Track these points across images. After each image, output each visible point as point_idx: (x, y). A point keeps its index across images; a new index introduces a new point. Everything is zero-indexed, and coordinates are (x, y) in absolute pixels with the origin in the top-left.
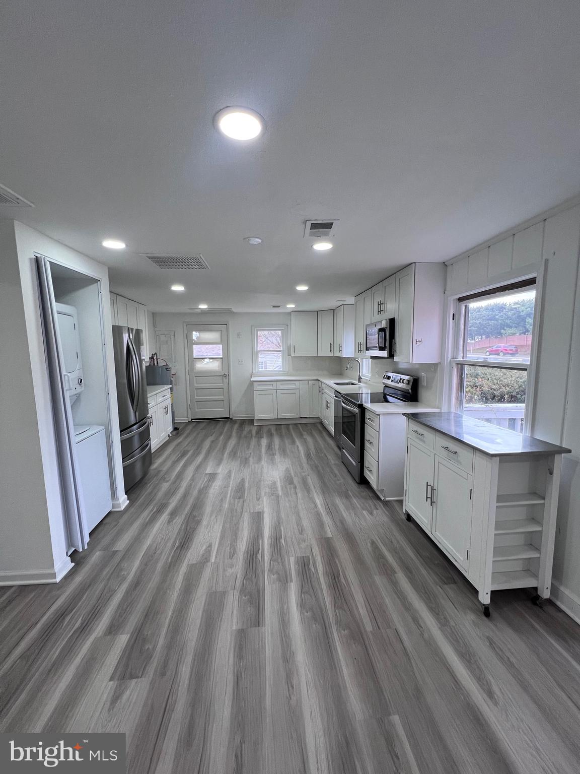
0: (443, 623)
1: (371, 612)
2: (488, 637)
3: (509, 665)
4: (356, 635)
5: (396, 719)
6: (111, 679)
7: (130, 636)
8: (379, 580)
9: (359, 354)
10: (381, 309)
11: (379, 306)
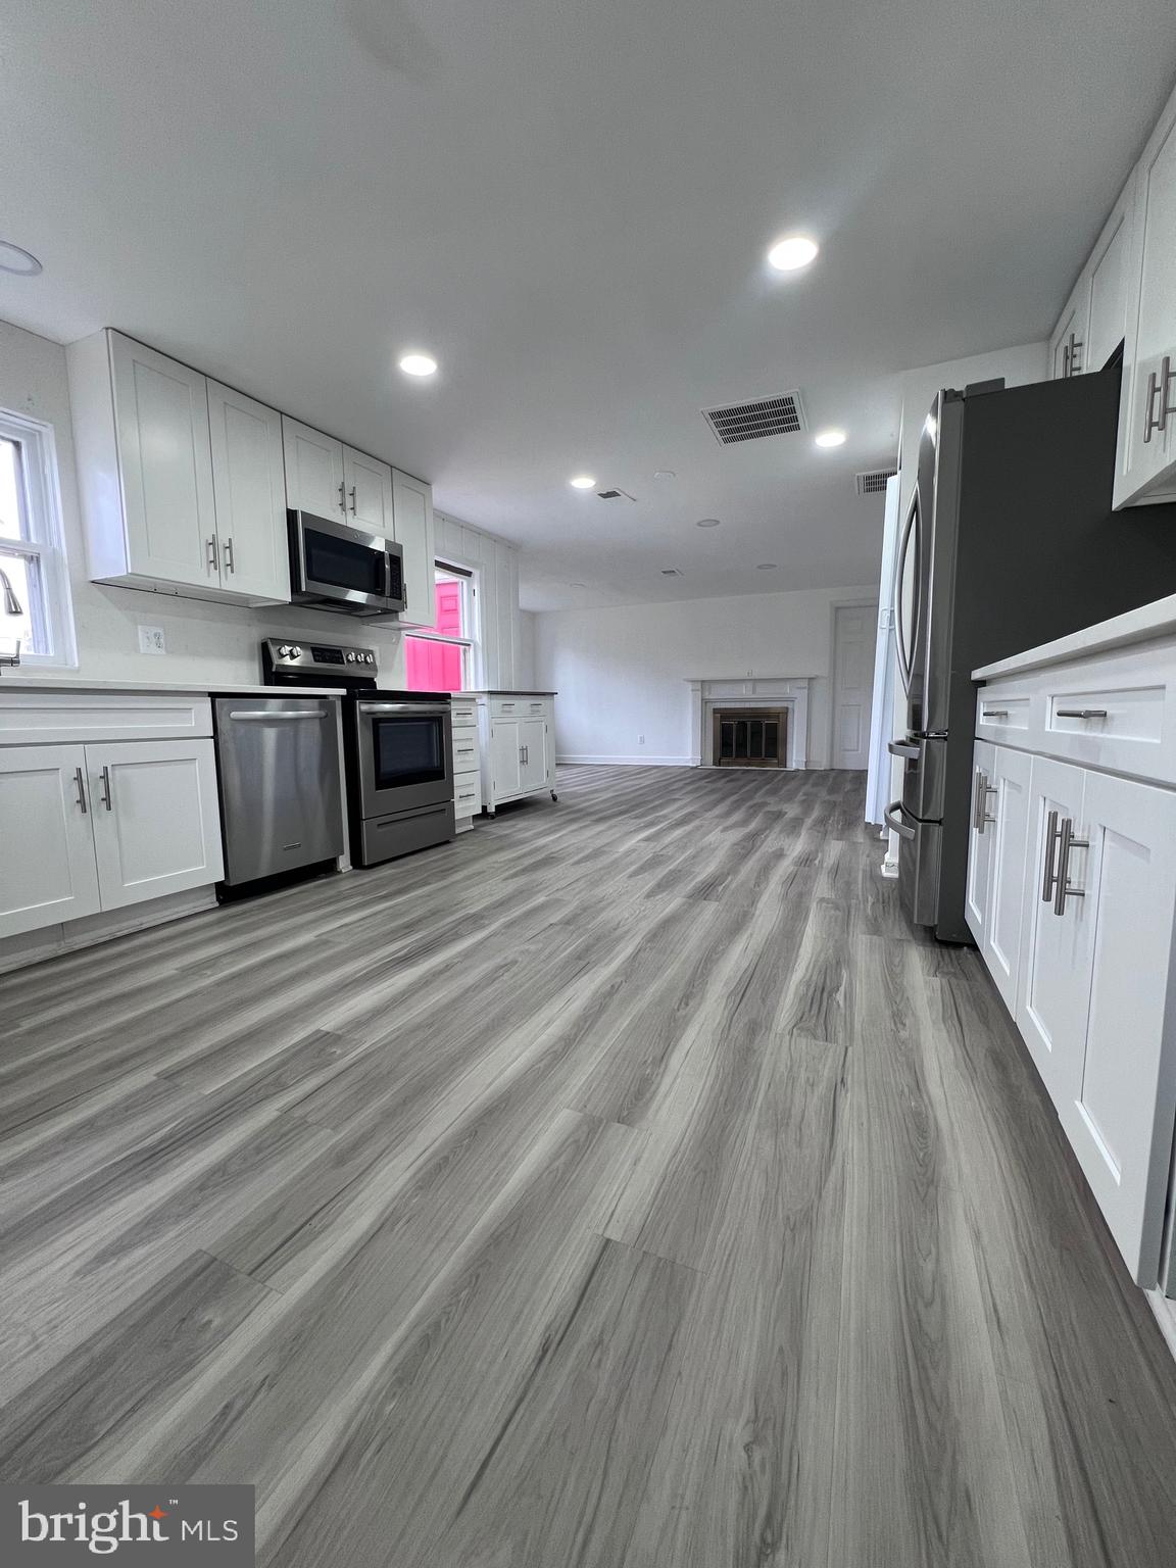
9: (209, 571)
10: (349, 504)
11: (347, 497)
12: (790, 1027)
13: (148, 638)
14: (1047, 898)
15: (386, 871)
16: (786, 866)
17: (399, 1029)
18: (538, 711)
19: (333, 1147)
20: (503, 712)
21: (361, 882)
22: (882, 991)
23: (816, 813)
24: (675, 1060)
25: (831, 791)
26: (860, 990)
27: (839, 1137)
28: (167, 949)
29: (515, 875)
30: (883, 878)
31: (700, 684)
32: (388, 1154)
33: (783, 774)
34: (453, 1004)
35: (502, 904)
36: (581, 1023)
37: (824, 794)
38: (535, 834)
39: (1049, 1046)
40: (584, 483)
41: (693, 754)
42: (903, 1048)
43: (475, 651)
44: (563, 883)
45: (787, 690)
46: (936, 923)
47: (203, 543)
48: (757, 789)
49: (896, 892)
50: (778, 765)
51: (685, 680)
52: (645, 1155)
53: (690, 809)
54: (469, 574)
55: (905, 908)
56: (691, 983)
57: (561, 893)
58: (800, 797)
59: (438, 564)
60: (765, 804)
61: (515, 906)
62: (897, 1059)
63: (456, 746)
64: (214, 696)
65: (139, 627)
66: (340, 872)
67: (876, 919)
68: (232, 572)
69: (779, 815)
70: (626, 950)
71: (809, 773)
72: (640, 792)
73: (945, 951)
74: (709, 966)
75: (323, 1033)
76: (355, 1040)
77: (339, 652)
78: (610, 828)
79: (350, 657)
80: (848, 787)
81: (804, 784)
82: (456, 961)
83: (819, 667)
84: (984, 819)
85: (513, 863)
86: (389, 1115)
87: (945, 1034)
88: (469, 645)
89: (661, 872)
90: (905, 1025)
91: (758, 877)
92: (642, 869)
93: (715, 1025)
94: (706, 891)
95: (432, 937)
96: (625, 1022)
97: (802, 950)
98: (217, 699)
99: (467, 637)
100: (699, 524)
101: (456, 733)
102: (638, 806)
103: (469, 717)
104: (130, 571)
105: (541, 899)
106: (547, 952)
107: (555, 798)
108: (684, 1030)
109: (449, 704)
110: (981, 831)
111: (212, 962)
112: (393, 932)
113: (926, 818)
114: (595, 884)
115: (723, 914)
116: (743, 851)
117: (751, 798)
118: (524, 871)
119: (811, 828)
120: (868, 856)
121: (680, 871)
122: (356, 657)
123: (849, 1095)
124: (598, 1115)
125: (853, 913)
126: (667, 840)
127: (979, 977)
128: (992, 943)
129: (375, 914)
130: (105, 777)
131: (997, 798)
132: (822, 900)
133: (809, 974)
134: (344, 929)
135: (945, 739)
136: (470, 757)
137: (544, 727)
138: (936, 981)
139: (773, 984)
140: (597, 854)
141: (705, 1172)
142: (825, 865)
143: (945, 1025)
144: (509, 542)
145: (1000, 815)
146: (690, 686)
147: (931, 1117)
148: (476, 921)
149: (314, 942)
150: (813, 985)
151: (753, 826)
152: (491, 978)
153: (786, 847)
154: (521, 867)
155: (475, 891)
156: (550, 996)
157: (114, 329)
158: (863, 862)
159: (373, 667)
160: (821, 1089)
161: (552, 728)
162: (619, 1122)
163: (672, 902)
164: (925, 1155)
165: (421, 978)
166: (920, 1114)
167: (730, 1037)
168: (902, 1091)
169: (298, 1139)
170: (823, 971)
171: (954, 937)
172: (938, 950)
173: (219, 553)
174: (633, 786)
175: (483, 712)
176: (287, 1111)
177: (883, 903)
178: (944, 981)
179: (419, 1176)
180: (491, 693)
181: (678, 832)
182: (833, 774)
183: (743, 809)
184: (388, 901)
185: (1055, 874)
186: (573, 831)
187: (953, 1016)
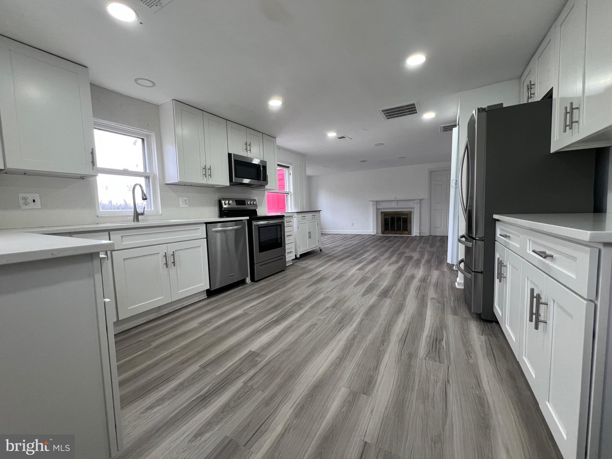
9: (203, 178)
10: (249, 149)
11: (247, 146)
12: (425, 356)
13: (183, 201)
14: (531, 320)
15: (263, 283)
16: (415, 283)
17: (278, 351)
18: (315, 218)
19: (264, 398)
20: (302, 219)
21: (255, 288)
22: (461, 342)
23: (426, 257)
24: (382, 368)
25: (431, 246)
26: (452, 340)
27: (449, 405)
28: (194, 315)
29: (310, 285)
30: (457, 289)
31: (375, 202)
32: (283, 402)
33: (410, 238)
34: (296, 342)
35: (308, 298)
36: (344, 351)
37: (428, 248)
38: (316, 267)
39: (534, 376)
40: (332, 135)
41: (373, 230)
42: (471, 367)
43: (291, 195)
44: (329, 289)
45: (411, 204)
46: (481, 312)
47: (202, 168)
48: (401, 245)
49: (463, 295)
50: (408, 234)
51: (369, 201)
52: (375, 408)
53: (374, 255)
54: (288, 167)
55: (468, 303)
56: (384, 335)
57: (329, 293)
58: (418, 249)
59: (279, 165)
60: (403, 253)
61: (313, 299)
62: (469, 373)
63: (286, 234)
64: (206, 223)
65: (180, 198)
66: (247, 283)
67: (455, 308)
68: (211, 177)
69: (411, 258)
70: (357, 319)
71: (421, 237)
72: (353, 247)
73: (485, 324)
74: (390, 328)
75: (252, 352)
76: (264, 355)
77: (244, 201)
78: (344, 264)
79: (248, 203)
80: (438, 244)
81: (420, 243)
82: (294, 323)
83: (424, 195)
84: (501, 276)
85: (309, 280)
86: (281, 387)
87: (488, 362)
88: (288, 193)
89: (367, 284)
90: (471, 357)
91: (405, 287)
92: (359, 283)
93: (395, 354)
94: (385, 294)
95: (284, 313)
96: (360, 352)
97: (426, 321)
98: (208, 225)
99: (287, 191)
100: (376, 145)
101: (286, 229)
102: (354, 253)
103: (290, 223)
104: (179, 181)
105: (322, 296)
106: (327, 320)
107: (321, 250)
108: (384, 356)
109: (284, 219)
110: (500, 281)
111: (209, 321)
112: (270, 309)
113: (476, 271)
114: (342, 289)
115: (393, 305)
116: (398, 275)
117: (399, 249)
118: (314, 283)
119: (425, 265)
120: (449, 278)
121: (374, 284)
122: (250, 202)
123: (451, 387)
124: (355, 391)
125: (445, 305)
126: (367, 269)
127: (501, 336)
128: (507, 326)
129: (262, 302)
130: (173, 255)
131: (506, 269)
132: (432, 299)
133: (430, 333)
134: (252, 309)
135: (483, 240)
136: (291, 238)
137: (317, 223)
138: (483, 338)
139: (416, 337)
140: (340, 276)
141: (399, 417)
142: (432, 282)
143: (488, 357)
144: (302, 154)
145: (508, 276)
146: (371, 203)
147: (485, 398)
148: (299, 305)
149: (243, 313)
150: (432, 338)
151: (400, 263)
152: (308, 330)
153: (415, 273)
154: (312, 282)
155: (297, 293)
156: (331, 339)
157: (175, 100)
158: (447, 281)
159: (256, 205)
160: (440, 384)
161: (319, 224)
162: (364, 394)
163: (372, 299)
164: (484, 415)
165: (283, 330)
166: (480, 397)
167: (401, 360)
168: (473, 387)
169: (252, 394)
170: (436, 331)
171: (489, 318)
172: (482, 323)
173: (207, 171)
174: (351, 244)
175: (295, 220)
176: (245, 383)
177: (458, 300)
178: (486, 337)
179: (295, 412)
180: (297, 212)
181: (371, 266)
182: (431, 238)
183: (396, 255)
184: (266, 296)
185: (534, 311)
186: (330, 265)
187: (491, 353)
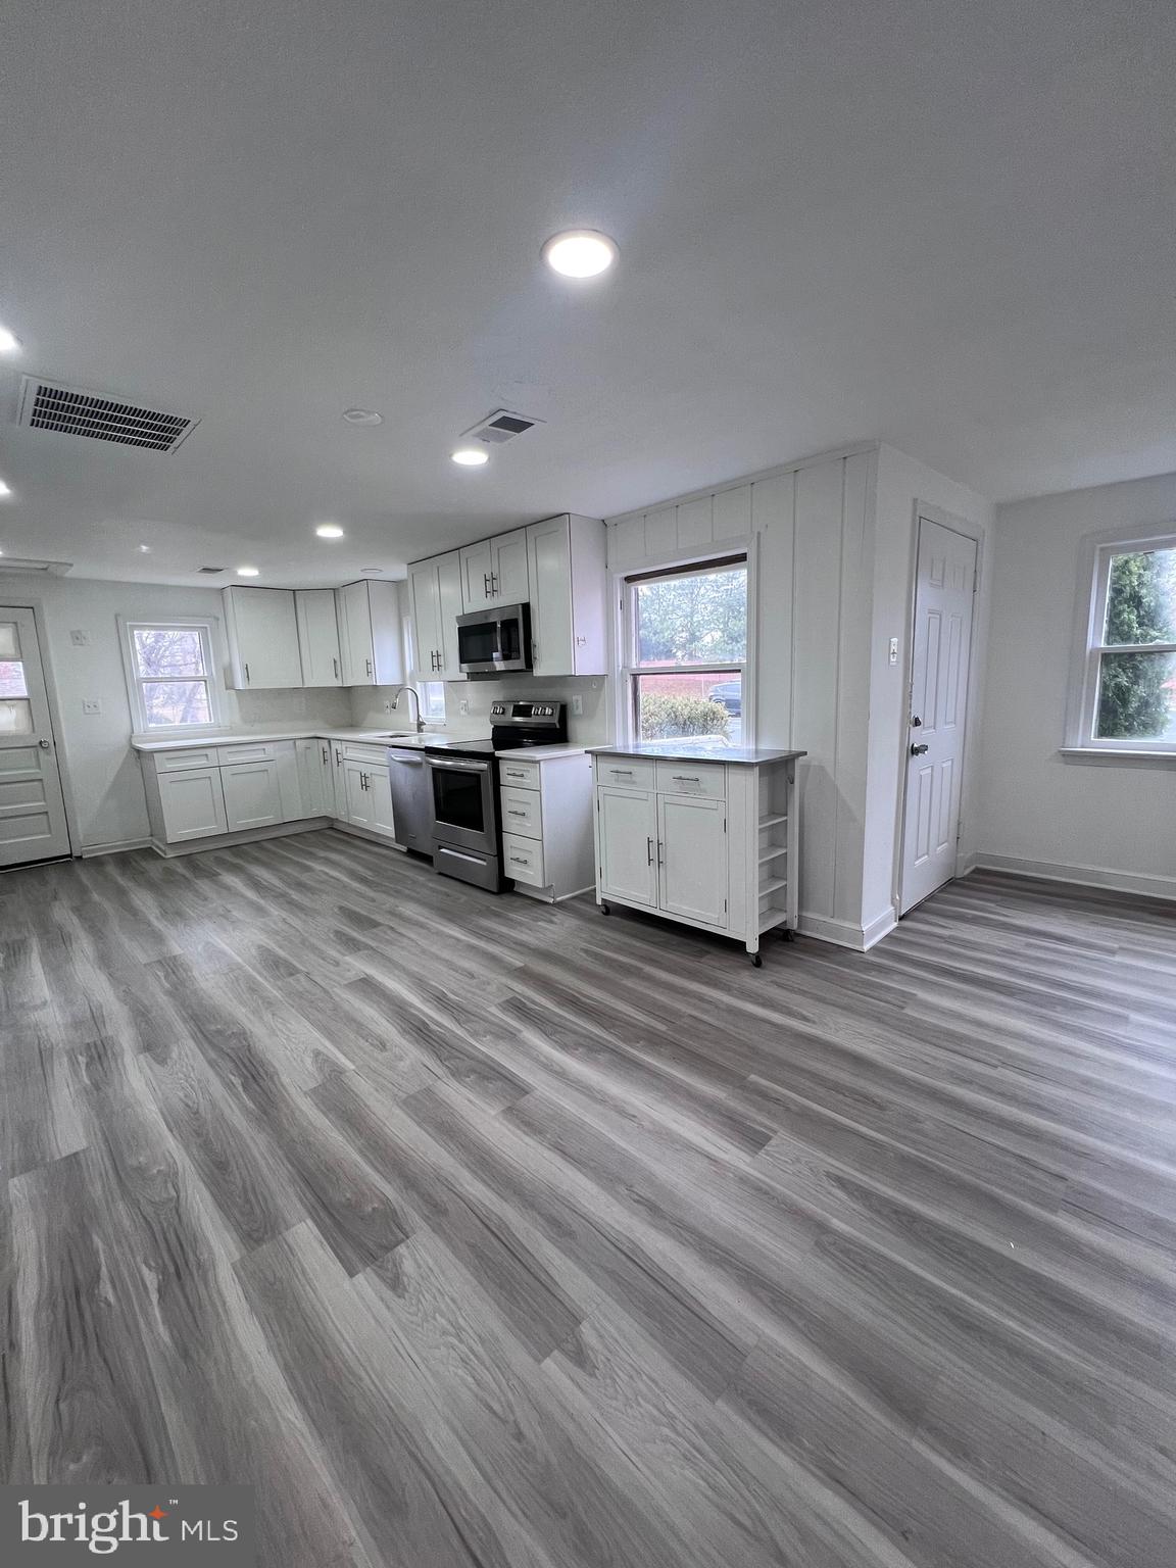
0: (727, 989)
1: (650, 1013)
2: (772, 982)
3: (803, 993)
4: (653, 1040)
5: (753, 1077)
6: (351, 1274)
7: (313, 1219)
8: (629, 983)
11: (489, 583)
63: (508, 806)
64: (391, 746)
77: (531, 707)
79: (537, 712)
101: (510, 793)
103: (526, 780)
109: (495, 763)
136: (527, 822)
